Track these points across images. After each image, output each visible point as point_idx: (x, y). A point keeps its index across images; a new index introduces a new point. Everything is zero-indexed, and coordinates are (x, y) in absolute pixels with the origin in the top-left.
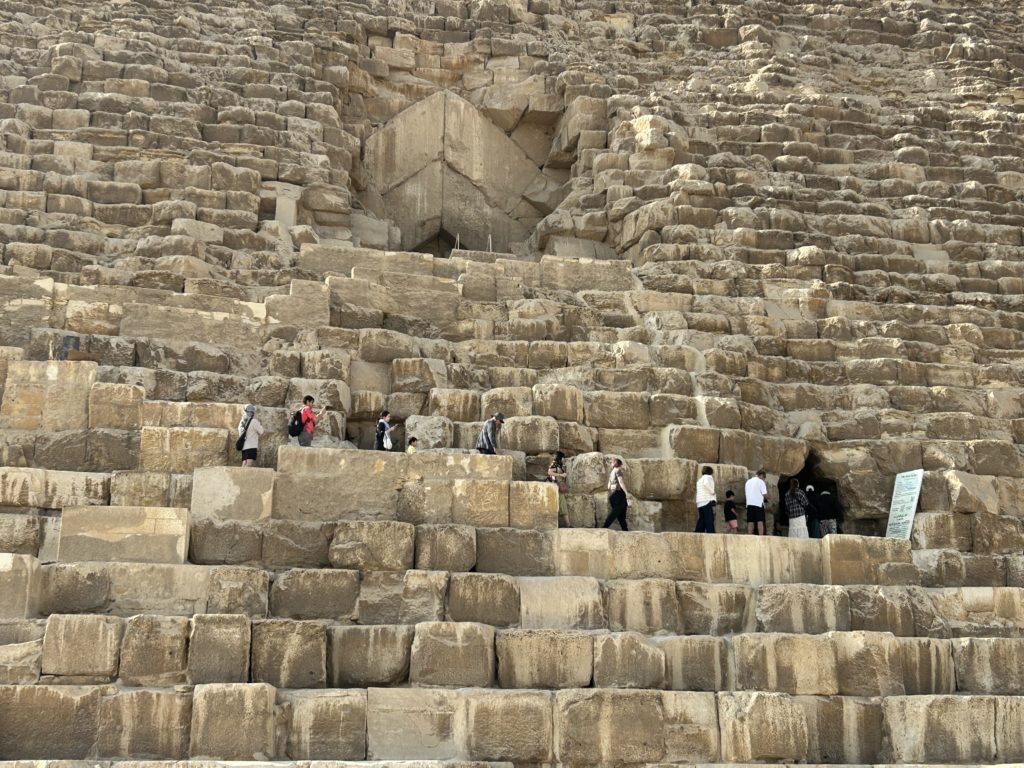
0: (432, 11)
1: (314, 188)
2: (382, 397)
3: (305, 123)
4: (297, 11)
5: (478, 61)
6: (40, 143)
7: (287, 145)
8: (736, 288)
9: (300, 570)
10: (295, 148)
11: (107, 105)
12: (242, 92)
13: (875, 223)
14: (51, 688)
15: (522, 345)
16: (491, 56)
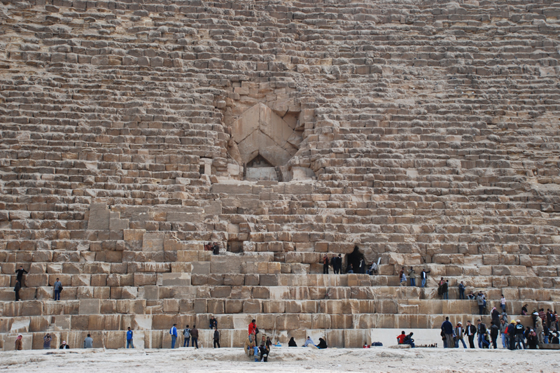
0: (255, 68)
1: (216, 160)
2: (237, 234)
3: (213, 133)
4: (207, 77)
5: (271, 90)
6: (133, 150)
7: (207, 143)
8: (345, 191)
10: (210, 144)
11: (152, 133)
12: (191, 120)
13: (395, 161)
16: (276, 88)
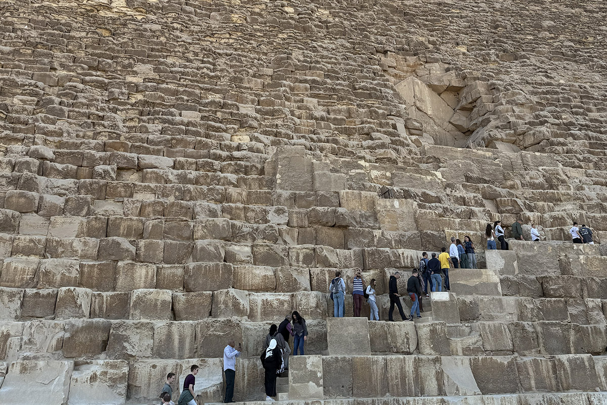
5: (421, 64)
9: (544, 299)
14: (494, 358)
15: (541, 192)
